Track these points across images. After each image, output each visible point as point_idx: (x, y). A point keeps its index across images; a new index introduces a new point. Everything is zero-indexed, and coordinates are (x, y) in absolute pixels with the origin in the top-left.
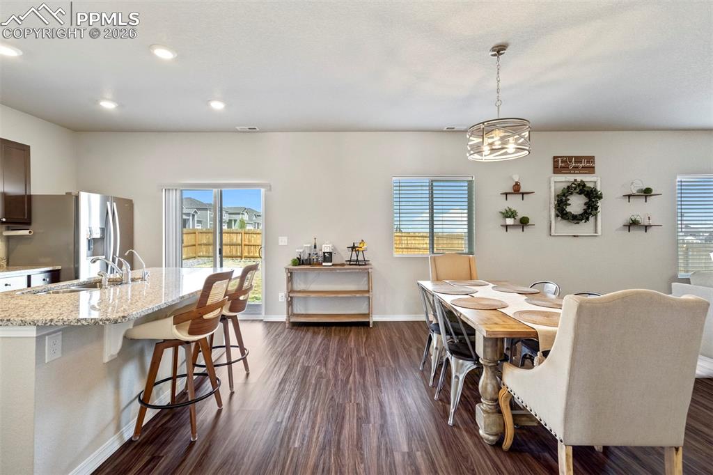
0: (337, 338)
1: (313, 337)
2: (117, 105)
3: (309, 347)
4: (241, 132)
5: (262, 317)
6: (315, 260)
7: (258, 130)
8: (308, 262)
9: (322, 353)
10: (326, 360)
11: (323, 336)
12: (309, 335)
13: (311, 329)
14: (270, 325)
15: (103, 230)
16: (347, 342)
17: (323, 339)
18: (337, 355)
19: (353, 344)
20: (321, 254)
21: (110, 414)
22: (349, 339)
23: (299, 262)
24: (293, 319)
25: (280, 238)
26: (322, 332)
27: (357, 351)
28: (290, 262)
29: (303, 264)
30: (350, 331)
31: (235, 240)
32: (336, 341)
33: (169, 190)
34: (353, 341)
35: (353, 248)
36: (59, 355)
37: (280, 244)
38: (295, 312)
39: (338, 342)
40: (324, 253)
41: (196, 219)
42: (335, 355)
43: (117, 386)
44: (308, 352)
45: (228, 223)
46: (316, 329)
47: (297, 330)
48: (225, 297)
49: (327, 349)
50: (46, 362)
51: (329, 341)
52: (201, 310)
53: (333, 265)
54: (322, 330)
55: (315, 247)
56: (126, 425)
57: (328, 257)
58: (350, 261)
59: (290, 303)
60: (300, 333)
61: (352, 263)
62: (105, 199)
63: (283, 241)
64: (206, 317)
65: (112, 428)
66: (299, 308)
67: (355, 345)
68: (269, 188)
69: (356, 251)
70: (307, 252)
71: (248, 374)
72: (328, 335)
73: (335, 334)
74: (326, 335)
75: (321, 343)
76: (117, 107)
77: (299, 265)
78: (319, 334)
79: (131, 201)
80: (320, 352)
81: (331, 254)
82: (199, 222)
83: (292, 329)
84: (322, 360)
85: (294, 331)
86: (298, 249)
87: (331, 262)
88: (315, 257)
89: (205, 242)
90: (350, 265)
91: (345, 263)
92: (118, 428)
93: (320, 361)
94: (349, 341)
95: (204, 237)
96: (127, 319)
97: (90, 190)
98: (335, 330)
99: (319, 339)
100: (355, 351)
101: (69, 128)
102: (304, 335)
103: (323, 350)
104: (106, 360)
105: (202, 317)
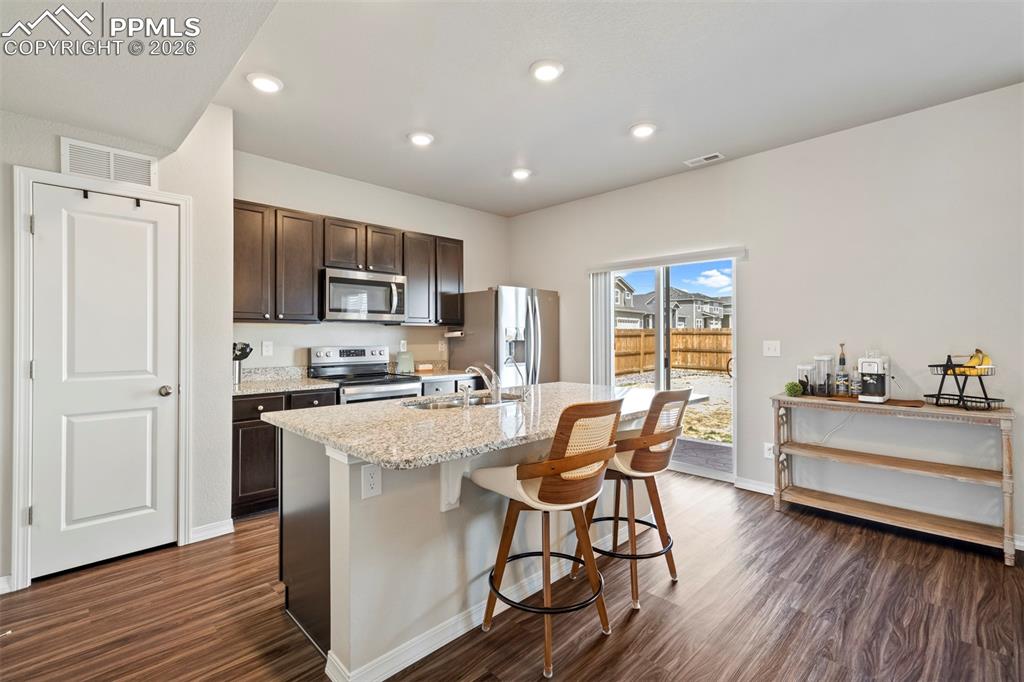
0: (894, 566)
1: (829, 546)
2: (530, 172)
3: (813, 567)
4: (694, 169)
5: (732, 477)
6: (842, 388)
7: (721, 157)
8: (826, 391)
9: (844, 593)
10: (850, 612)
11: (856, 551)
12: (821, 539)
13: (831, 525)
14: (746, 494)
15: (527, 331)
16: (920, 585)
17: (855, 558)
18: (884, 609)
19: (938, 594)
20: (856, 376)
21: (452, 584)
22: (931, 577)
23: (804, 389)
24: (790, 497)
25: (765, 342)
26: (855, 539)
27: (950, 619)
28: (784, 389)
29: (813, 393)
30: (936, 559)
31: (724, 345)
32: (889, 574)
33: (597, 274)
34: (940, 586)
35: (949, 367)
36: (378, 491)
37: (766, 353)
38: (797, 483)
39: (896, 577)
40: (863, 375)
41: (677, 315)
42: (878, 608)
43: (462, 548)
44: (809, 578)
45: (722, 320)
46: (842, 529)
47: (796, 519)
48: (610, 444)
49: (859, 583)
50: (363, 498)
51: (870, 566)
52: (556, 464)
53: (889, 402)
54: (856, 535)
55: (842, 362)
56: (476, 603)
57: (876, 384)
58: (938, 396)
59: (785, 465)
60: (804, 530)
61: (942, 401)
62: (531, 293)
63: (771, 348)
64: (565, 475)
65: (455, 603)
66: (806, 476)
67: (945, 601)
68: (745, 254)
69: (955, 375)
70: (825, 371)
71: (674, 583)
72: (869, 553)
73: (889, 556)
74: (865, 549)
75: (846, 566)
76: (531, 175)
77: (804, 393)
78: (847, 542)
79: (557, 293)
80: (840, 586)
81: (881, 378)
82: (682, 319)
83: (787, 515)
84: (839, 611)
85: (788, 520)
86: (803, 364)
87: (882, 394)
88: (841, 382)
89: (682, 347)
90: (937, 404)
91: (924, 399)
92: (465, 605)
93: (833, 609)
94: (927, 583)
95: (680, 341)
96: (412, 465)
97: (514, 283)
98: (892, 543)
99: (844, 554)
100: (943, 616)
101: (500, 215)
102: (810, 537)
103: (848, 584)
104: (444, 509)
105: (559, 475)
